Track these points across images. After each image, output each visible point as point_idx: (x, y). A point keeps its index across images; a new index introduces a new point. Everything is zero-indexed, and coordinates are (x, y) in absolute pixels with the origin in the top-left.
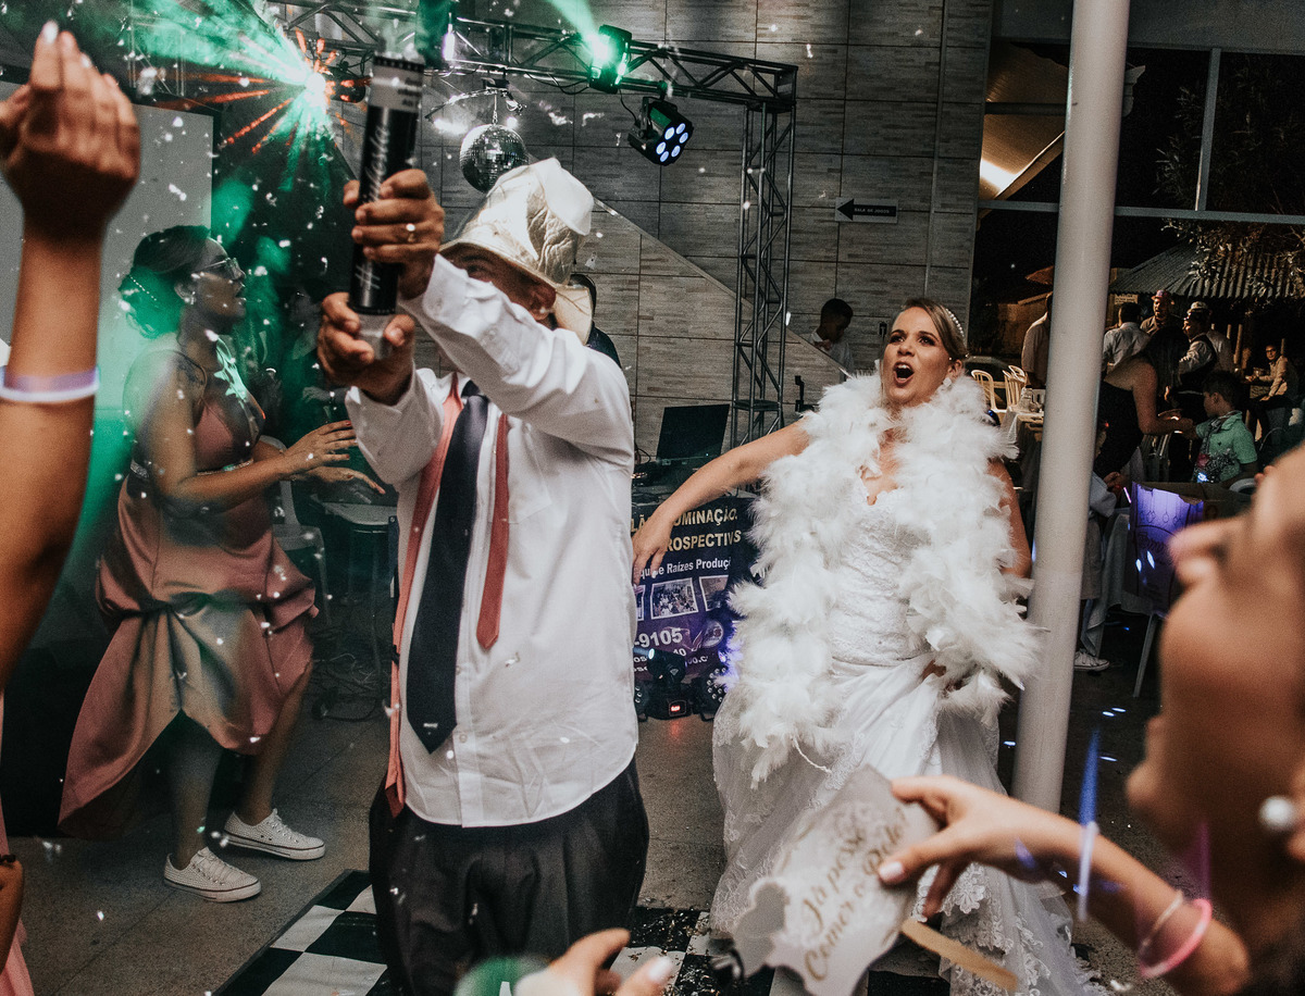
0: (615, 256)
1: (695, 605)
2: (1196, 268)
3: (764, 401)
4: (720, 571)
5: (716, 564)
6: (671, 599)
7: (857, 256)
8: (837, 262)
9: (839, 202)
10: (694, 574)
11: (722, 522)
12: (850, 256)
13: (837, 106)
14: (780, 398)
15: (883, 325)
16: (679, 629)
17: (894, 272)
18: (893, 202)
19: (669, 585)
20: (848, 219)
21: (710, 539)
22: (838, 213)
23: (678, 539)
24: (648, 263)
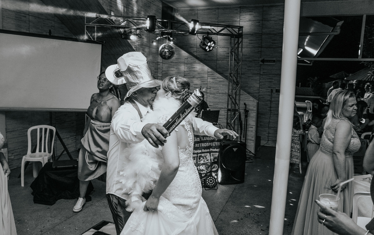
0: (202, 74)
1: (209, 160)
2: (370, 73)
3: (235, 109)
4: (216, 152)
5: (215, 150)
6: (203, 158)
7: (265, 73)
8: (260, 74)
9: (260, 59)
10: (210, 152)
11: (217, 140)
12: (263, 73)
13: (260, 36)
14: (239, 109)
15: (272, 90)
16: (205, 166)
17: (274, 77)
18: (274, 59)
19: (203, 155)
20: (262, 64)
21: (214, 144)
22: (260, 62)
23: (206, 144)
24: (209, 75)
